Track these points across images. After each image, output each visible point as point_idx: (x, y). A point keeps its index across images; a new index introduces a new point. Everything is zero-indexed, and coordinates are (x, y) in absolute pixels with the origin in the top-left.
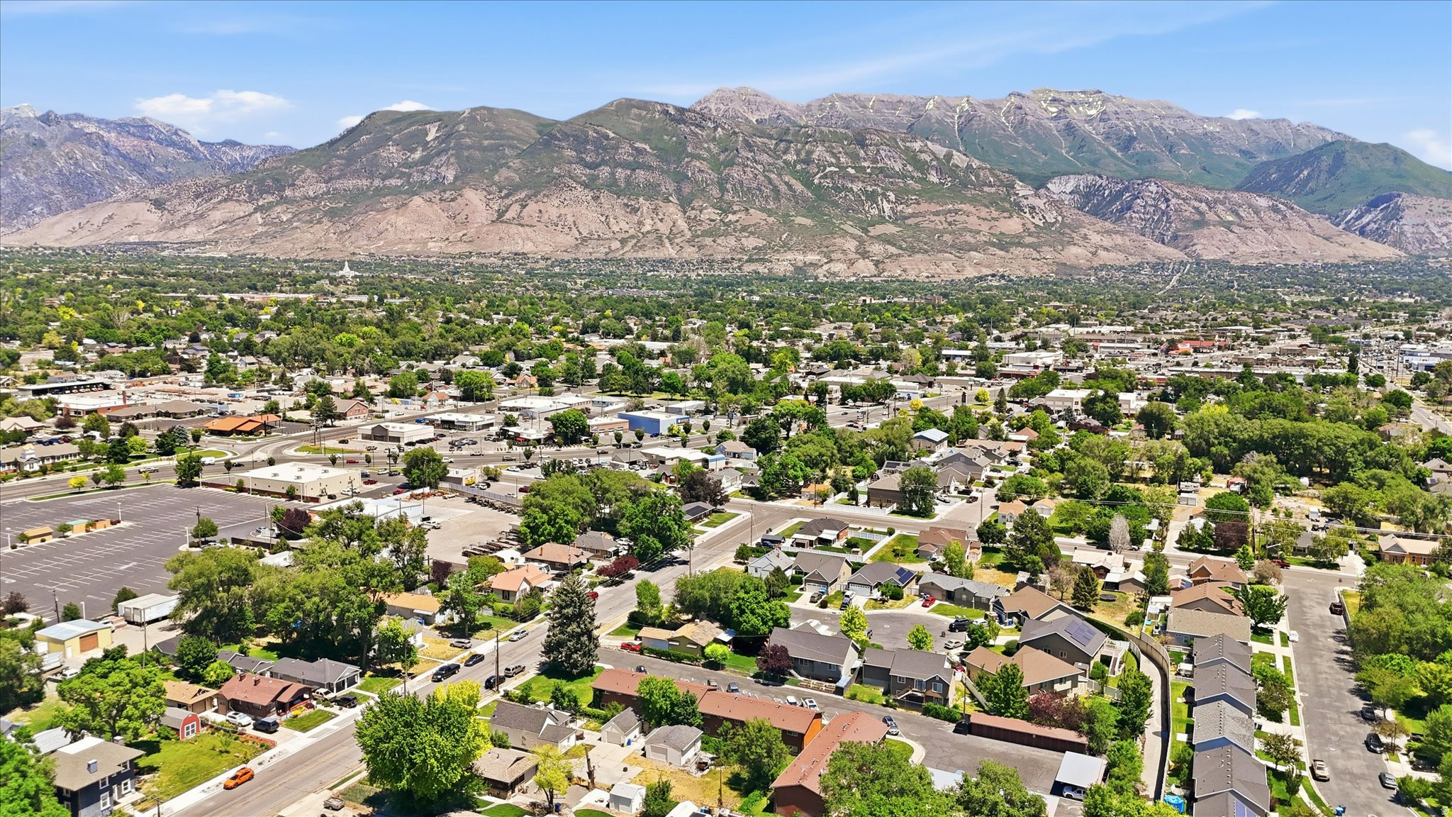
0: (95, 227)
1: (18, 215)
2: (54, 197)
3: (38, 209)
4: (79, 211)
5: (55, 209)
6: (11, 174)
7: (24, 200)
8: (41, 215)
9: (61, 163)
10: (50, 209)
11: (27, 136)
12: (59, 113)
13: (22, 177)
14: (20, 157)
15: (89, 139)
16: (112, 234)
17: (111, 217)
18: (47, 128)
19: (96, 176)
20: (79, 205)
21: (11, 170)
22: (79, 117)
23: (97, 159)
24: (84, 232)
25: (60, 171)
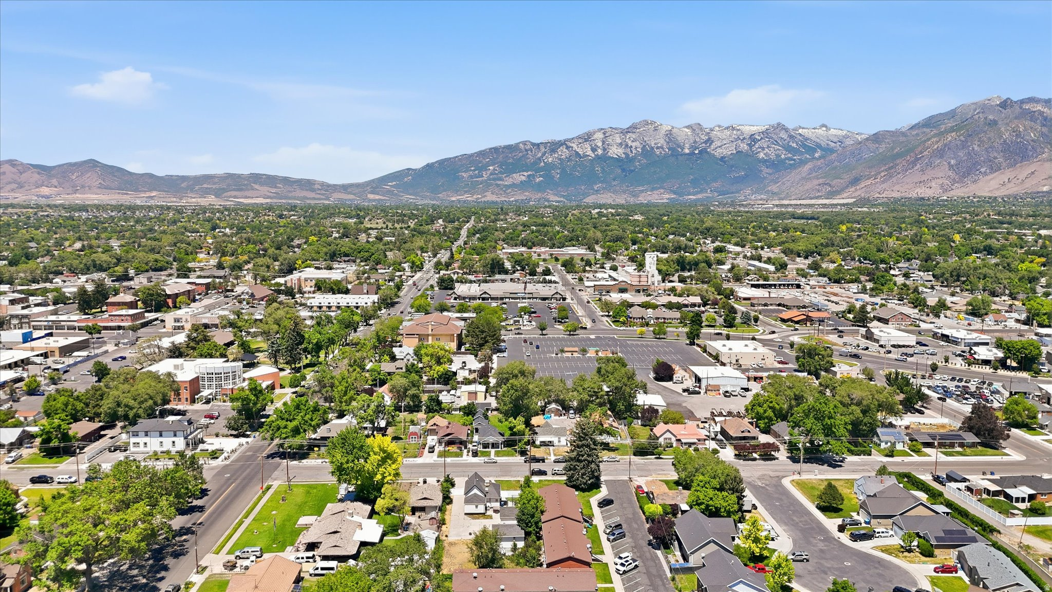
0: (1020, 181)
1: (969, 174)
2: (996, 161)
3: (983, 170)
4: (1010, 169)
5: (995, 168)
6: (969, 146)
7: (975, 164)
8: (985, 174)
9: (1006, 136)
10: (992, 169)
11: (986, 118)
12: (1015, 99)
13: (976, 148)
14: (978, 134)
15: (1032, 116)
16: (1030, 185)
17: (1033, 173)
18: (1003, 111)
19: (1032, 143)
20: (1012, 165)
21: (969, 144)
22: (1031, 100)
23: (1036, 130)
24: (1010, 185)
25: (1005, 141)
